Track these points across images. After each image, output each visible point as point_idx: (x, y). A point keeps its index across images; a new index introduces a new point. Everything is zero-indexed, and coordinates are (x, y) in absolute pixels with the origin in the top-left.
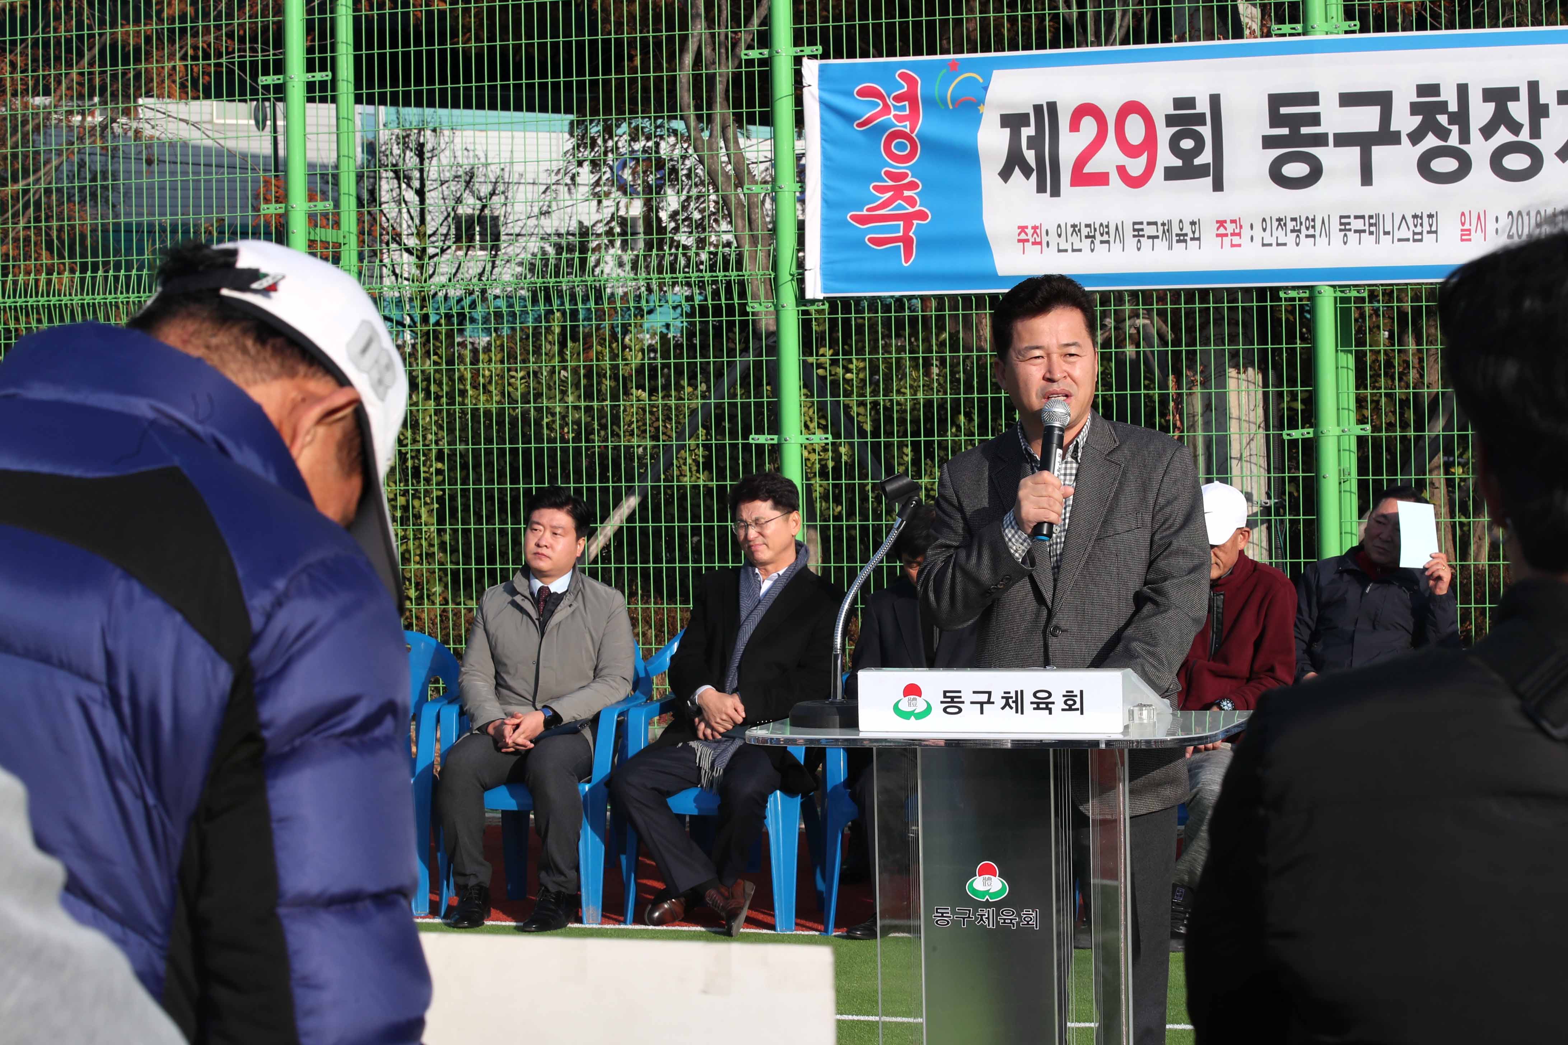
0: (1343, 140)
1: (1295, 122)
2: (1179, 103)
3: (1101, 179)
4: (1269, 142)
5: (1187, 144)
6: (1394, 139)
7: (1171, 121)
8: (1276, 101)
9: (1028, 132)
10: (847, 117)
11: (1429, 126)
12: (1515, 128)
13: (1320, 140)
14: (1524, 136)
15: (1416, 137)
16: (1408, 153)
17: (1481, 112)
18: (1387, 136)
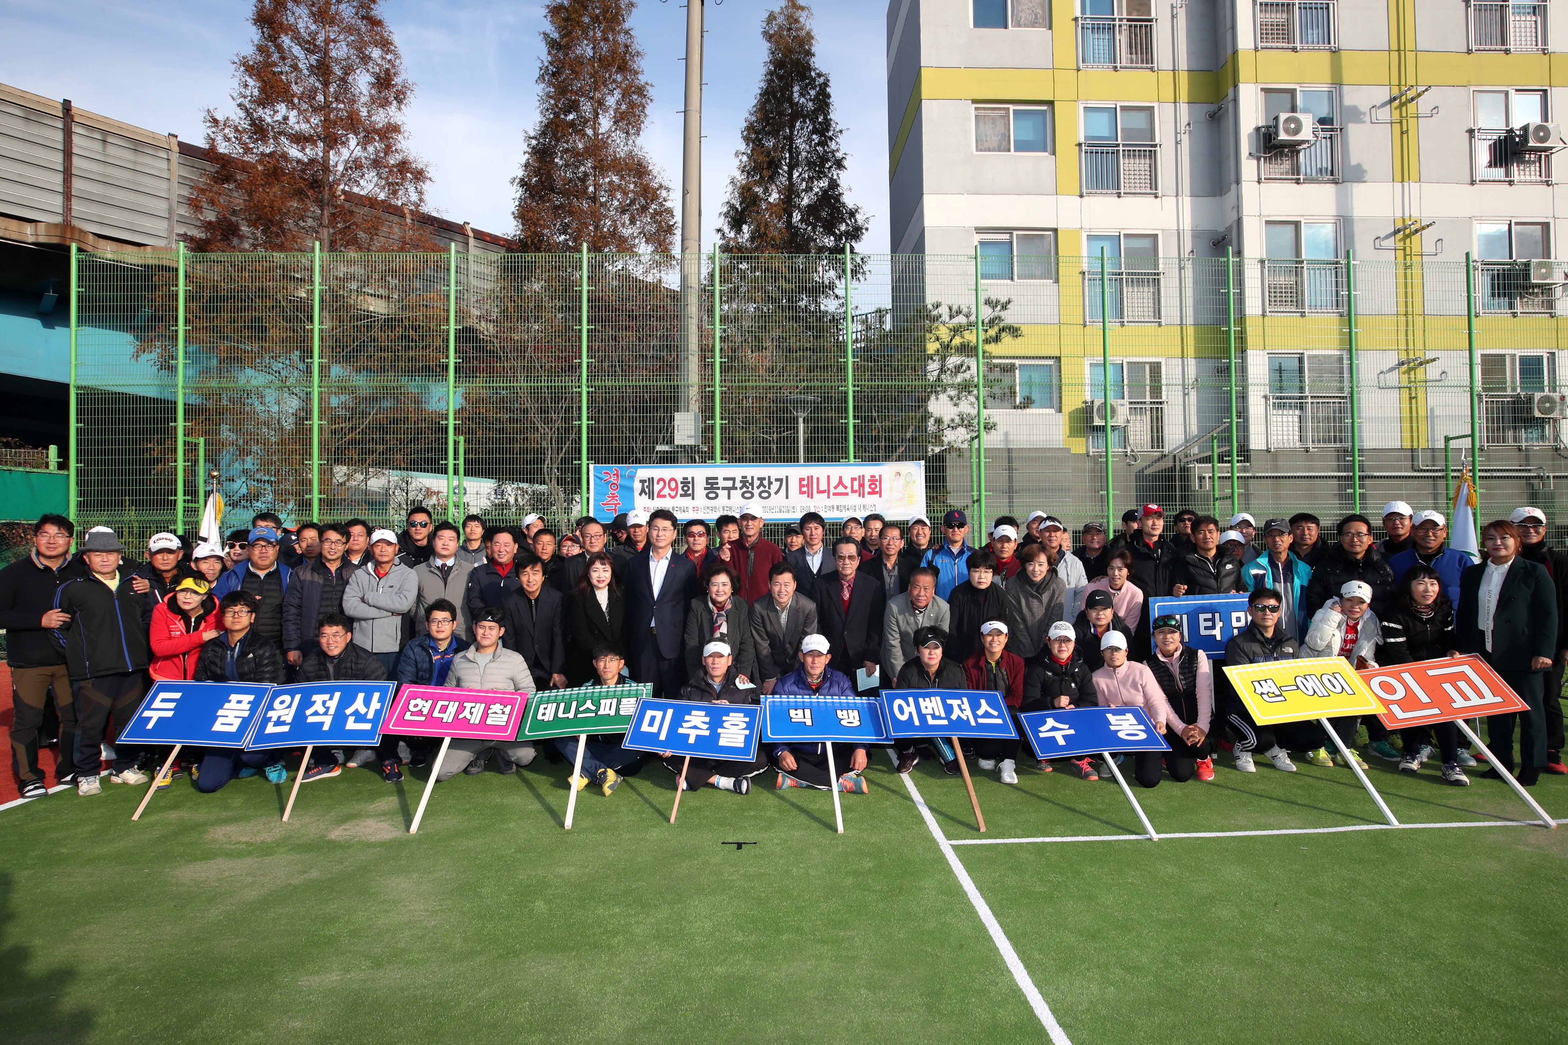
0: (724, 489)
1: (712, 484)
2: (684, 478)
3: (664, 496)
4: (706, 489)
5: (686, 488)
6: (736, 489)
7: (682, 483)
8: (708, 479)
9: (646, 484)
10: (601, 479)
11: (744, 486)
12: (765, 487)
13: (718, 488)
14: (767, 489)
15: (741, 488)
16: (739, 492)
17: (757, 483)
18: (734, 488)
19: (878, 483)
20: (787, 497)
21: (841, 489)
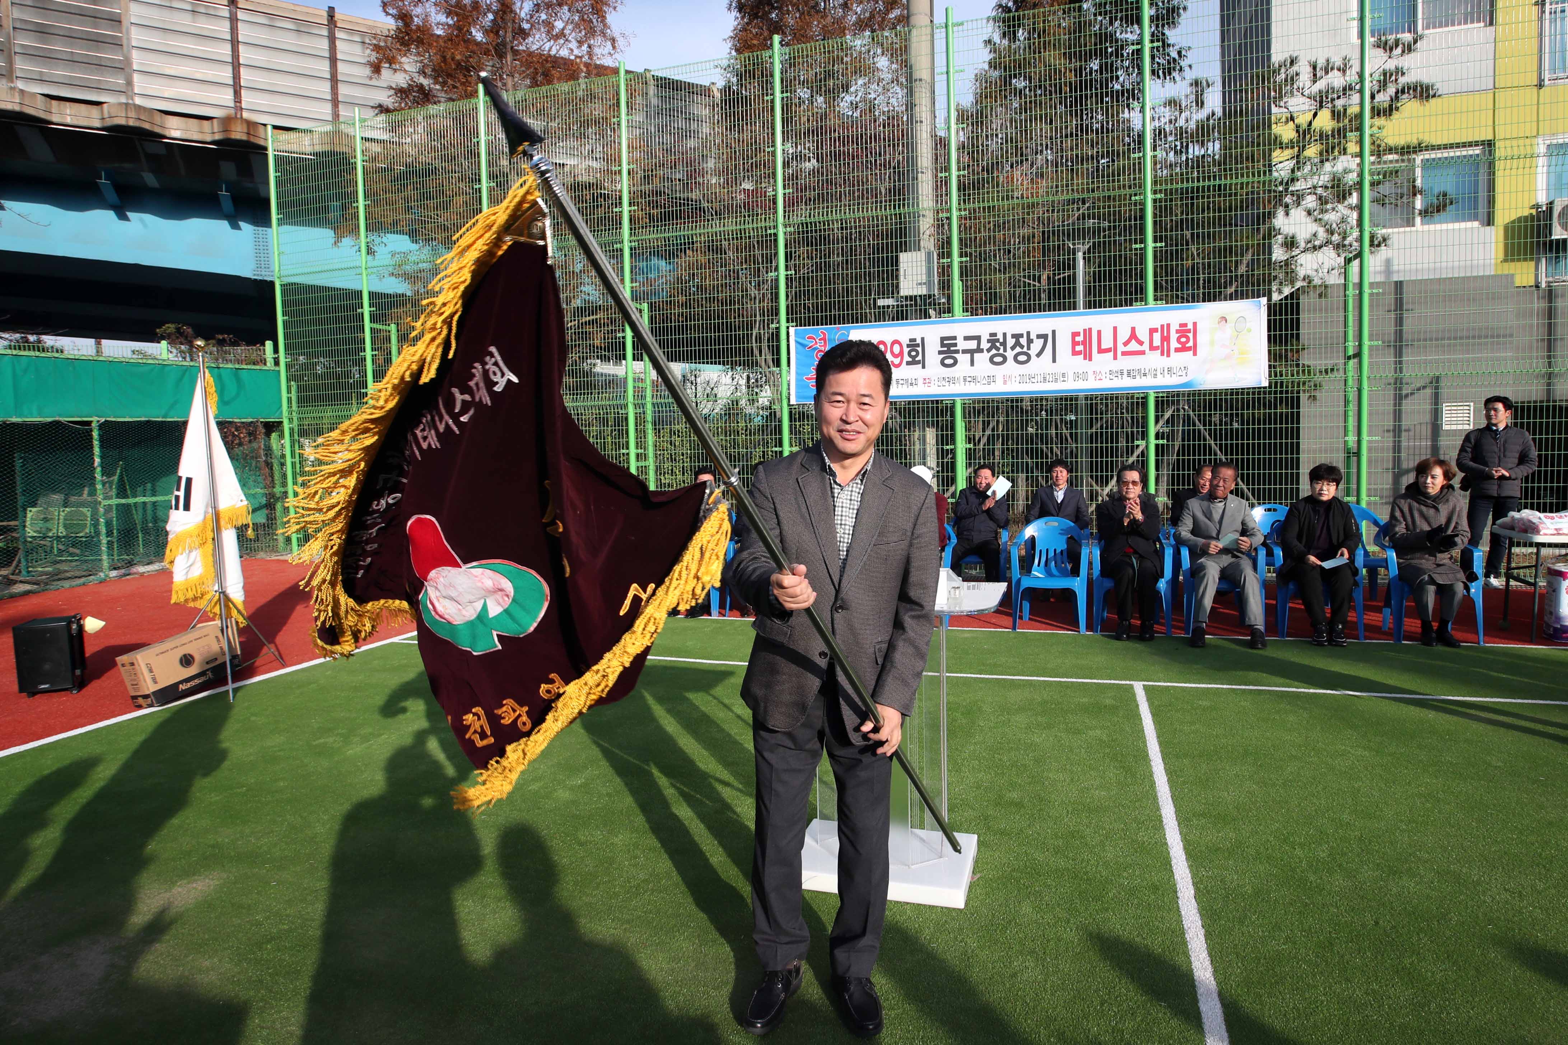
0: (965, 352)
1: (949, 346)
2: (911, 340)
4: (940, 353)
5: (913, 353)
6: (982, 351)
7: (908, 346)
8: (943, 339)
11: (993, 346)
13: (957, 352)
14: (1025, 349)
15: (989, 350)
16: (986, 356)
17: (1011, 342)
18: (979, 350)
19: (1191, 335)
20: (1054, 361)
21: (1134, 346)
